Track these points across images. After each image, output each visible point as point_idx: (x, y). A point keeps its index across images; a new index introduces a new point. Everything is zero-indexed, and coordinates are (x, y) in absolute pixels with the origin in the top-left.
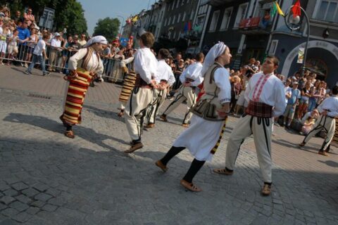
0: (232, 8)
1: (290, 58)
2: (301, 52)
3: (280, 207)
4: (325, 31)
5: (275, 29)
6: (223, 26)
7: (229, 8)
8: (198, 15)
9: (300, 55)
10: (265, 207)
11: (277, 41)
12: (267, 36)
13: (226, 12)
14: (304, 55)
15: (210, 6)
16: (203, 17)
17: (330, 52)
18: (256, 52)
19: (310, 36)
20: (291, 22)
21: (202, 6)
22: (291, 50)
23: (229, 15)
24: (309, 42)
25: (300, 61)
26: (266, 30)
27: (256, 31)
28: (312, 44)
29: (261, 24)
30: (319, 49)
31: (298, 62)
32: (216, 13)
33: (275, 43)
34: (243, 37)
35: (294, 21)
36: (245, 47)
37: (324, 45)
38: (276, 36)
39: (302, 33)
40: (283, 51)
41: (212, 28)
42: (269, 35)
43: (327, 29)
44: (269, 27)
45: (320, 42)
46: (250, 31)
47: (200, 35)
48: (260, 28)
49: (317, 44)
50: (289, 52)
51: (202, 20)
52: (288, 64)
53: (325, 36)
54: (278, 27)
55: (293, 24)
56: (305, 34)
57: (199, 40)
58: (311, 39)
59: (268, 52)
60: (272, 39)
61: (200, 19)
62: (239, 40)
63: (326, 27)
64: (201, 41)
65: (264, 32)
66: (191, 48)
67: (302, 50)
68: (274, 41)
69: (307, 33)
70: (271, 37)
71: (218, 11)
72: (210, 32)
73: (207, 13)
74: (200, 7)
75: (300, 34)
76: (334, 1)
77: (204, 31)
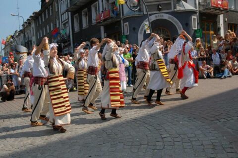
0: (86, 9)
1: (141, 33)
3: (169, 139)
4: (158, 7)
5: (123, 15)
6: (85, 25)
7: (85, 10)
8: (62, 22)
9: (146, 27)
10: (157, 143)
11: (127, 23)
12: (118, 23)
13: (83, 13)
14: (149, 26)
15: (69, 13)
16: (67, 22)
17: (167, 20)
19: (149, 13)
20: (132, 5)
21: (63, 14)
22: (140, 27)
23: (86, 15)
24: (150, 17)
25: (148, 32)
26: (117, 18)
27: (110, 21)
28: (153, 18)
29: (112, 14)
30: (158, 19)
31: (147, 33)
32: (75, 17)
33: (126, 25)
34: (102, 28)
35: (134, 4)
36: (106, 35)
37: (161, 16)
38: (125, 20)
39: (143, 12)
40: (134, 29)
41: (77, 29)
42: (120, 21)
43: (159, 5)
44: (118, 15)
45: (157, 15)
46: (106, 22)
47: (69, 37)
48: (112, 18)
49: (156, 17)
50: (139, 30)
51: (67, 25)
52: (140, 37)
53: (160, 10)
54: (125, 13)
55: (134, 7)
56: (145, 13)
57: (70, 41)
58: (151, 15)
59: (124, 33)
61: (65, 25)
62: (100, 31)
63: (158, 3)
65: (116, 20)
66: (65, 49)
67: (147, 23)
68: (125, 24)
69: (147, 11)
70: (122, 22)
71: (77, 15)
72: (75, 32)
73: (68, 19)
74: (61, 15)
75: (142, 13)
77: (71, 33)
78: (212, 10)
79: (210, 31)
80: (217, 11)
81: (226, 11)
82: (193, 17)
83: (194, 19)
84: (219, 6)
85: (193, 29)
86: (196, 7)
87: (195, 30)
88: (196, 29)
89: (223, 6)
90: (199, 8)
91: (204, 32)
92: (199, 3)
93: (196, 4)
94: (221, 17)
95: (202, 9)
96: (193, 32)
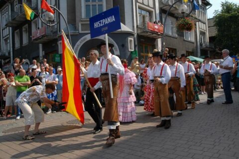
0: (27, 25)
6: (25, 41)
7: (25, 26)
8: (3, 38)
13: (24, 29)
15: (11, 28)
16: (8, 38)
17: (103, 40)
19: (84, 32)
21: (4, 29)
23: (26, 31)
32: (17, 33)
34: (41, 46)
36: (44, 54)
38: (60, 38)
41: (17, 45)
46: (42, 40)
47: (9, 53)
48: (47, 35)
51: (9, 41)
56: (80, 31)
57: (10, 58)
58: (86, 34)
61: (6, 40)
62: (38, 48)
64: (12, 58)
66: (5, 67)
69: (82, 30)
71: (18, 30)
72: (16, 49)
73: (9, 34)
74: (3, 30)
75: (77, 32)
76: (94, 3)
77: (11, 50)
78: (149, 33)
79: (148, 53)
80: (154, 35)
81: (163, 36)
82: (129, 39)
83: (131, 41)
84: (156, 30)
85: (129, 50)
86: (134, 30)
87: (132, 52)
88: (133, 50)
89: (159, 31)
90: (137, 30)
91: (142, 54)
92: (137, 26)
93: (133, 27)
94: (159, 41)
95: (139, 32)
96: (129, 54)
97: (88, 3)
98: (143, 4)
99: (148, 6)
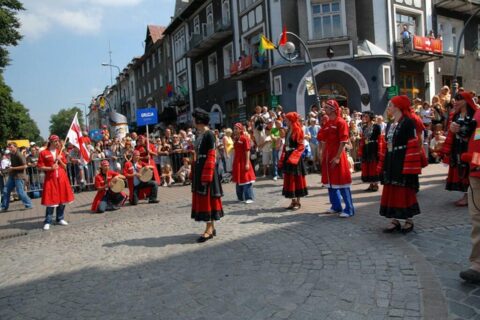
0: (215, 54)
1: (300, 92)
2: (308, 81)
4: (329, 51)
5: (272, 63)
6: (212, 78)
7: (212, 55)
8: (177, 74)
9: (308, 86)
11: (280, 77)
12: (266, 75)
13: (210, 60)
14: (313, 84)
15: (189, 60)
16: (184, 74)
17: (341, 71)
18: (260, 96)
19: (313, 61)
20: (286, 52)
21: (179, 61)
22: (298, 83)
23: (215, 64)
24: (314, 68)
25: (312, 92)
26: (263, 68)
27: (252, 72)
28: (320, 69)
29: (255, 63)
30: (327, 72)
31: (310, 94)
32: (199, 66)
33: (278, 80)
34: (240, 84)
36: (245, 95)
37: (332, 65)
38: (277, 71)
39: (304, 58)
40: (290, 86)
41: (200, 85)
43: (330, 48)
44: (265, 63)
45: (326, 63)
46: (245, 75)
47: (187, 97)
48: (256, 68)
49: (325, 66)
50: (297, 86)
51: (184, 78)
52: (300, 99)
53: (330, 55)
54: (275, 60)
55: (289, 54)
56: (308, 60)
57: (188, 103)
58: (316, 64)
59: (273, 92)
60: (273, 76)
61: (181, 78)
62: (235, 88)
63: (327, 45)
64: (191, 103)
65: (261, 71)
66: (182, 117)
67: (310, 79)
68: (276, 78)
70: (271, 74)
71: (200, 62)
72: (197, 90)
73: (187, 68)
74: (176, 63)
75: (304, 61)
76: (326, 15)
77: (191, 91)
78: (415, 55)
79: (411, 87)
80: (424, 57)
81: (439, 57)
82: (384, 67)
83: (386, 70)
84: (427, 49)
85: (385, 85)
86: (388, 51)
87: (388, 89)
88: (389, 85)
89: (433, 49)
91: (402, 90)
92: (395, 44)
93: (389, 46)
94: (431, 66)
96: (383, 92)
97: (318, 15)
98: (404, 4)
99: (413, 6)
